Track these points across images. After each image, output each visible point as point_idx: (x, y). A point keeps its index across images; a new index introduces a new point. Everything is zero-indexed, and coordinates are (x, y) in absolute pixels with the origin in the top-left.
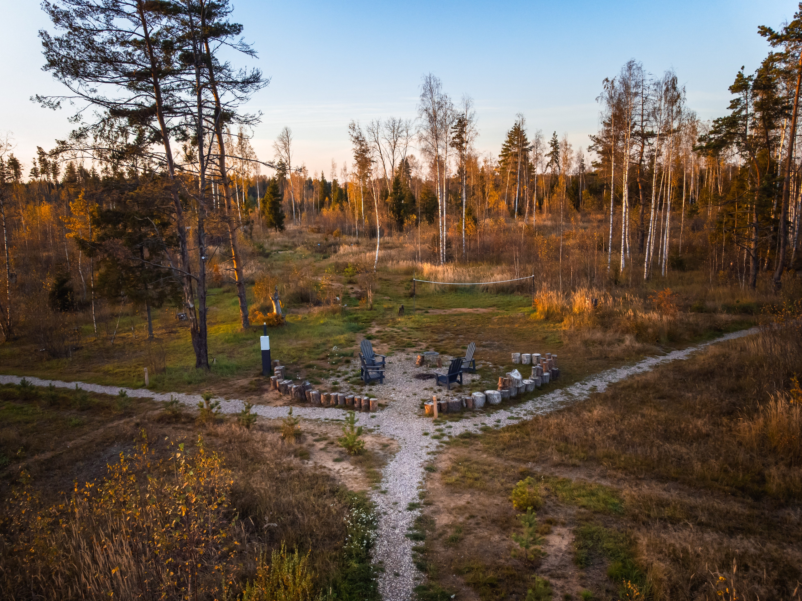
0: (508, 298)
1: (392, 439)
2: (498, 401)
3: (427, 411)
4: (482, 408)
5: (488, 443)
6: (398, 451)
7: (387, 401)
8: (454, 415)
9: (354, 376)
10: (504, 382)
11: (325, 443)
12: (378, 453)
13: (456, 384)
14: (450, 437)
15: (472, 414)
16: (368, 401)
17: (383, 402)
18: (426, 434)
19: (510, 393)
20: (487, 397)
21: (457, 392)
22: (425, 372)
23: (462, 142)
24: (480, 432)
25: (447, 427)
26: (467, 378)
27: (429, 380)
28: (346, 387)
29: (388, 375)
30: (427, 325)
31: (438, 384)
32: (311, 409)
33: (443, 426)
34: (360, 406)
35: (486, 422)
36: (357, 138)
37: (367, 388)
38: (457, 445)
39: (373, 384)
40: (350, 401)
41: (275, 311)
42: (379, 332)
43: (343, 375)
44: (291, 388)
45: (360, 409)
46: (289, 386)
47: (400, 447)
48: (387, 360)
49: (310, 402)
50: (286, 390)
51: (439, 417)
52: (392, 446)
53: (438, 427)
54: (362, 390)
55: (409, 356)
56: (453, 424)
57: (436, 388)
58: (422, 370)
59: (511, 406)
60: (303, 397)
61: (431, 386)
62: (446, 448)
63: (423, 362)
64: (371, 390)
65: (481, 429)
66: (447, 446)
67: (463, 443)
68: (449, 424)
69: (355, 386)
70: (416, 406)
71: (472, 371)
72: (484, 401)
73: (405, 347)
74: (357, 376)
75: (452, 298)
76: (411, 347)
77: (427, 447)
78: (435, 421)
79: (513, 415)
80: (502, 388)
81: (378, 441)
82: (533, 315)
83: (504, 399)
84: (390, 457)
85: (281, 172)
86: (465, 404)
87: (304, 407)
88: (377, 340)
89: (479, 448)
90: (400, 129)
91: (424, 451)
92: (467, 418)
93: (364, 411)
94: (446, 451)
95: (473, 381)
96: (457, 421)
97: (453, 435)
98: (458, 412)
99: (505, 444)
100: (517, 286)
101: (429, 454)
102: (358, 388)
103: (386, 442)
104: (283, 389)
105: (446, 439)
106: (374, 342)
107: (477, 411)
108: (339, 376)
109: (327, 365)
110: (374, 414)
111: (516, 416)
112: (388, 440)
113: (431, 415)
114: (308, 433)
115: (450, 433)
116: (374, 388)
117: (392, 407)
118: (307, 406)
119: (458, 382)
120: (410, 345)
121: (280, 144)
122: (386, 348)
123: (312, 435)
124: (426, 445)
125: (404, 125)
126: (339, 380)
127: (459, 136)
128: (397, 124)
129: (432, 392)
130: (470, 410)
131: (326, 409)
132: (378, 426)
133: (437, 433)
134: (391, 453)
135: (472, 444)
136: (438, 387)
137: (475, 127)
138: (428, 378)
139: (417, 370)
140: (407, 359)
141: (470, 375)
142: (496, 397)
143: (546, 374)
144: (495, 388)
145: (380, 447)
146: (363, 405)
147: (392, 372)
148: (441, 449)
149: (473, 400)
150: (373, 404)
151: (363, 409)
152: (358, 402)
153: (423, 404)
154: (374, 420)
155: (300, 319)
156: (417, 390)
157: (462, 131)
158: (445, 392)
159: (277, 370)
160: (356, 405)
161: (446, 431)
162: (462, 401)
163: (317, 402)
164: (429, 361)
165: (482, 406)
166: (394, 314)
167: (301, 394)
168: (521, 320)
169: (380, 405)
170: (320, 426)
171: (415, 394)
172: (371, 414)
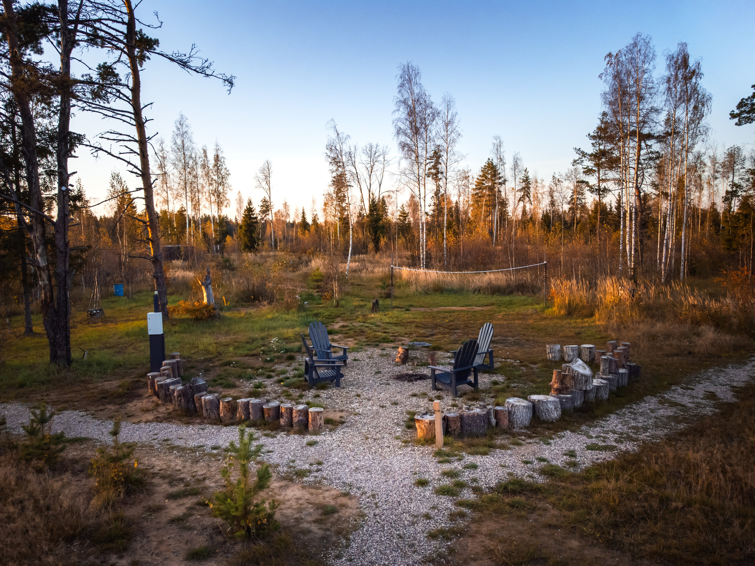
0: (507, 298)
1: (346, 495)
2: (555, 415)
3: (420, 433)
4: (526, 428)
5: (571, 508)
6: (356, 528)
7: (343, 414)
8: (476, 441)
9: (294, 377)
10: (562, 379)
11: (189, 502)
12: (309, 531)
13: (466, 387)
14: (476, 490)
15: (512, 440)
16: (305, 413)
17: (336, 416)
18: (422, 483)
19: (572, 400)
20: (535, 408)
21: (469, 399)
22: (411, 372)
23: (438, 172)
24: (541, 480)
25: (466, 467)
26: (484, 380)
27: (419, 382)
28: (275, 392)
29: (349, 375)
30: (409, 320)
31: (435, 388)
32: (197, 427)
33: (456, 465)
34: (290, 424)
35: (546, 455)
36: (334, 159)
37: (313, 392)
38: (499, 512)
39: (324, 388)
40: (272, 413)
41: (205, 301)
42: (343, 326)
43: (278, 375)
44: (174, 391)
45: (289, 428)
46: (171, 387)
47: (363, 515)
48: (351, 357)
49: (201, 416)
50: (166, 395)
51: (445, 444)
52: (345, 513)
53: (446, 467)
54: (301, 396)
55: (385, 352)
56: (478, 460)
57: (433, 394)
58: (407, 369)
59: (581, 424)
60: (191, 406)
61: (423, 390)
62: (474, 521)
63: (405, 359)
64: (317, 396)
65: (543, 472)
66: (476, 515)
67: (512, 506)
68: (470, 459)
69: (291, 391)
70: (398, 424)
71: (488, 369)
72: (530, 415)
73: (380, 342)
74: (300, 376)
75: (438, 298)
76: (387, 342)
77: (427, 517)
78: (438, 454)
79: (594, 441)
80: (559, 391)
81: (313, 499)
82: (548, 312)
83: (564, 411)
84: (336, 545)
85: (264, 208)
86: (493, 421)
87: (188, 423)
88: (340, 335)
89: (554, 522)
90: (377, 154)
91: (419, 527)
92: (503, 447)
93: (295, 433)
94: (474, 527)
95: (495, 383)
96: (485, 454)
97: (482, 484)
98: (485, 435)
99: (613, 510)
100: (516, 286)
101: (432, 536)
102: (295, 393)
103: (332, 503)
104: (162, 393)
105: (468, 495)
106: (336, 337)
107: (520, 434)
108: (269, 377)
109: (258, 363)
110: (314, 438)
111: (601, 444)
112: (336, 497)
113: (430, 440)
114: (163, 477)
115: (474, 480)
116: (323, 394)
117: (352, 425)
118: (193, 424)
119: (470, 383)
120: (385, 340)
121: (262, 176)
122: (351, 343)
123: (170, 484)
124: (424, 511)
125: (381, 150)
126: (268, 382)
127: (435, 167)
128: (374, 149)
129: (426, 400)
130: (505, 432)
131: (225, 429)
132: (320, 463)
133: (447, 482)
134: (339, 533)
135: (533, 510)
136: (437, 393)
137: (457, 129)
138: (416, 380)
139: (396, 369)
140: (382, 355)
141: (486, 375)
142: (551, 406)
143: (622, 371)
144: (546, 391)
145: (316, 515)
146: (295, 420)
147: (357, 371)
148: (461, 523)
149: (509, 413)
150: (314, 420)
151: (296, 428)
152: (285, 415)
153: (413, 420)
154: (312, 449)
155: (242, 315)
156: (399, 397)
157: (437, 163)
158: (449, 400)
159: (166, 365)
160: (282, 421)
161: (466, 476)
162: (488, 413)
163: (213, 416)
164: (416, 358)
165: (527, 423)
166: (366, 311)
167: (188, 402)
168: (534, 316)
169: (328, 421)
170: (196, 461)
171: (395, 404)
172: (309, 438)
